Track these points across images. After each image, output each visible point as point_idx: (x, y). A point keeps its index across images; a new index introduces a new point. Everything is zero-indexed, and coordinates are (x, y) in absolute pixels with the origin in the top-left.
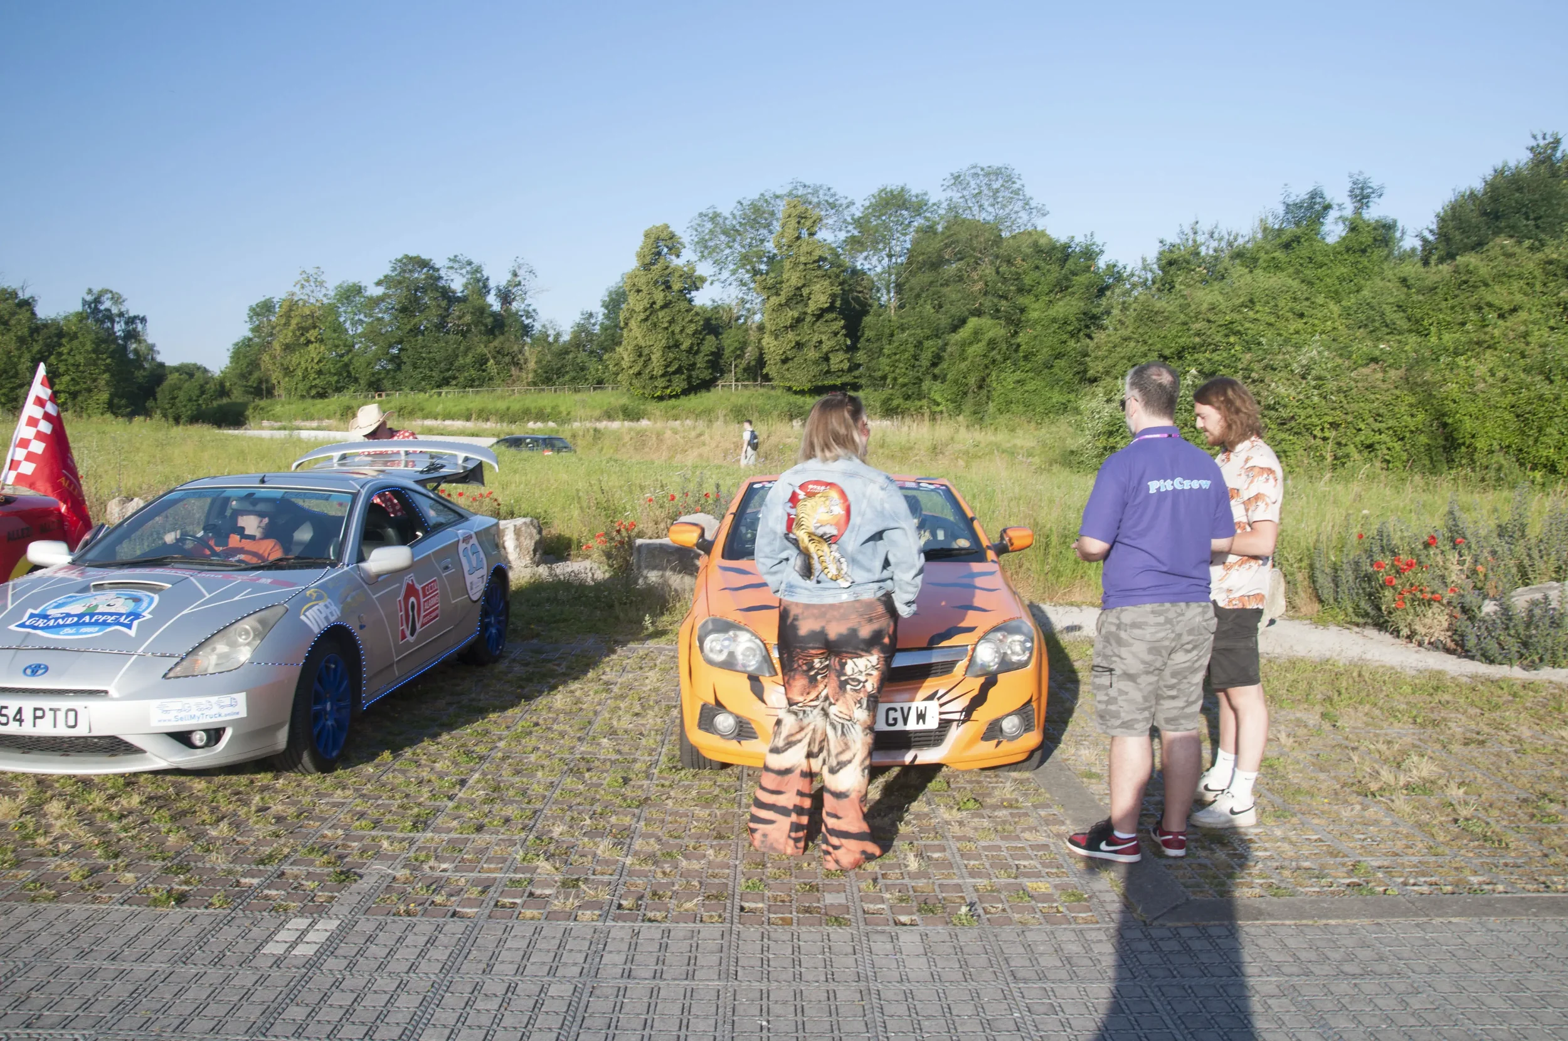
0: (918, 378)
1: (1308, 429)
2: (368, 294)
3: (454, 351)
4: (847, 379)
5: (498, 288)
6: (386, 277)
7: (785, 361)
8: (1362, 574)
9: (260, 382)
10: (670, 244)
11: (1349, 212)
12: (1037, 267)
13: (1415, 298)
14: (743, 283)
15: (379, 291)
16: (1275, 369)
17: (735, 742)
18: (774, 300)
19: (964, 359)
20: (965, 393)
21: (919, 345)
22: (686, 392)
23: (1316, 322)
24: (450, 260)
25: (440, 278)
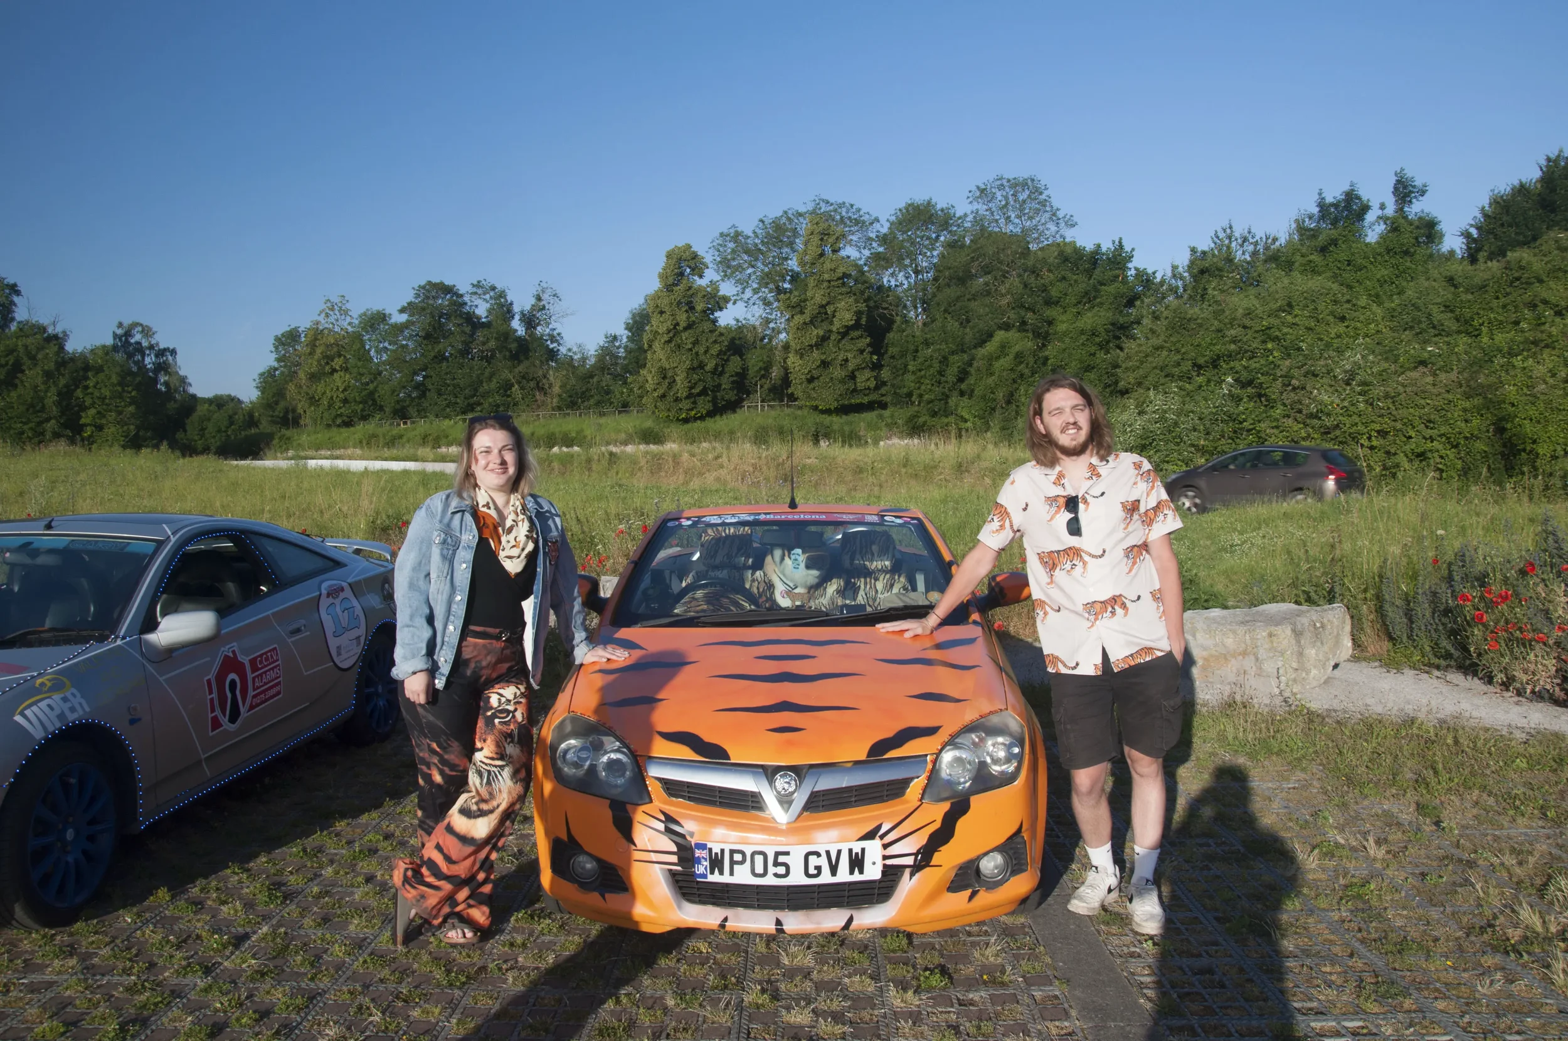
0: (943, 394)
1: (1353, 438)
2: (393, 321)
3: (478, 376)
4: (874, 397)
5: (522, 312)
6: (410, 304)
7: (811, 380)
8: (1442, 608)
9: (287, 411)
10: (692, 264)
11: (1390, 210)
12: (1064, 278)
13: (1464, 297)
14: (767, 303)
15: (403, 318)
16: (1317, 376)
17: (596, 895)
18: (799, 319)
19: (992, 374)
20: (994, 409)
21: (944, 360)
22: (711, 414)
23: (1359, 325)
24: (474, 286)
25: (466, 304)
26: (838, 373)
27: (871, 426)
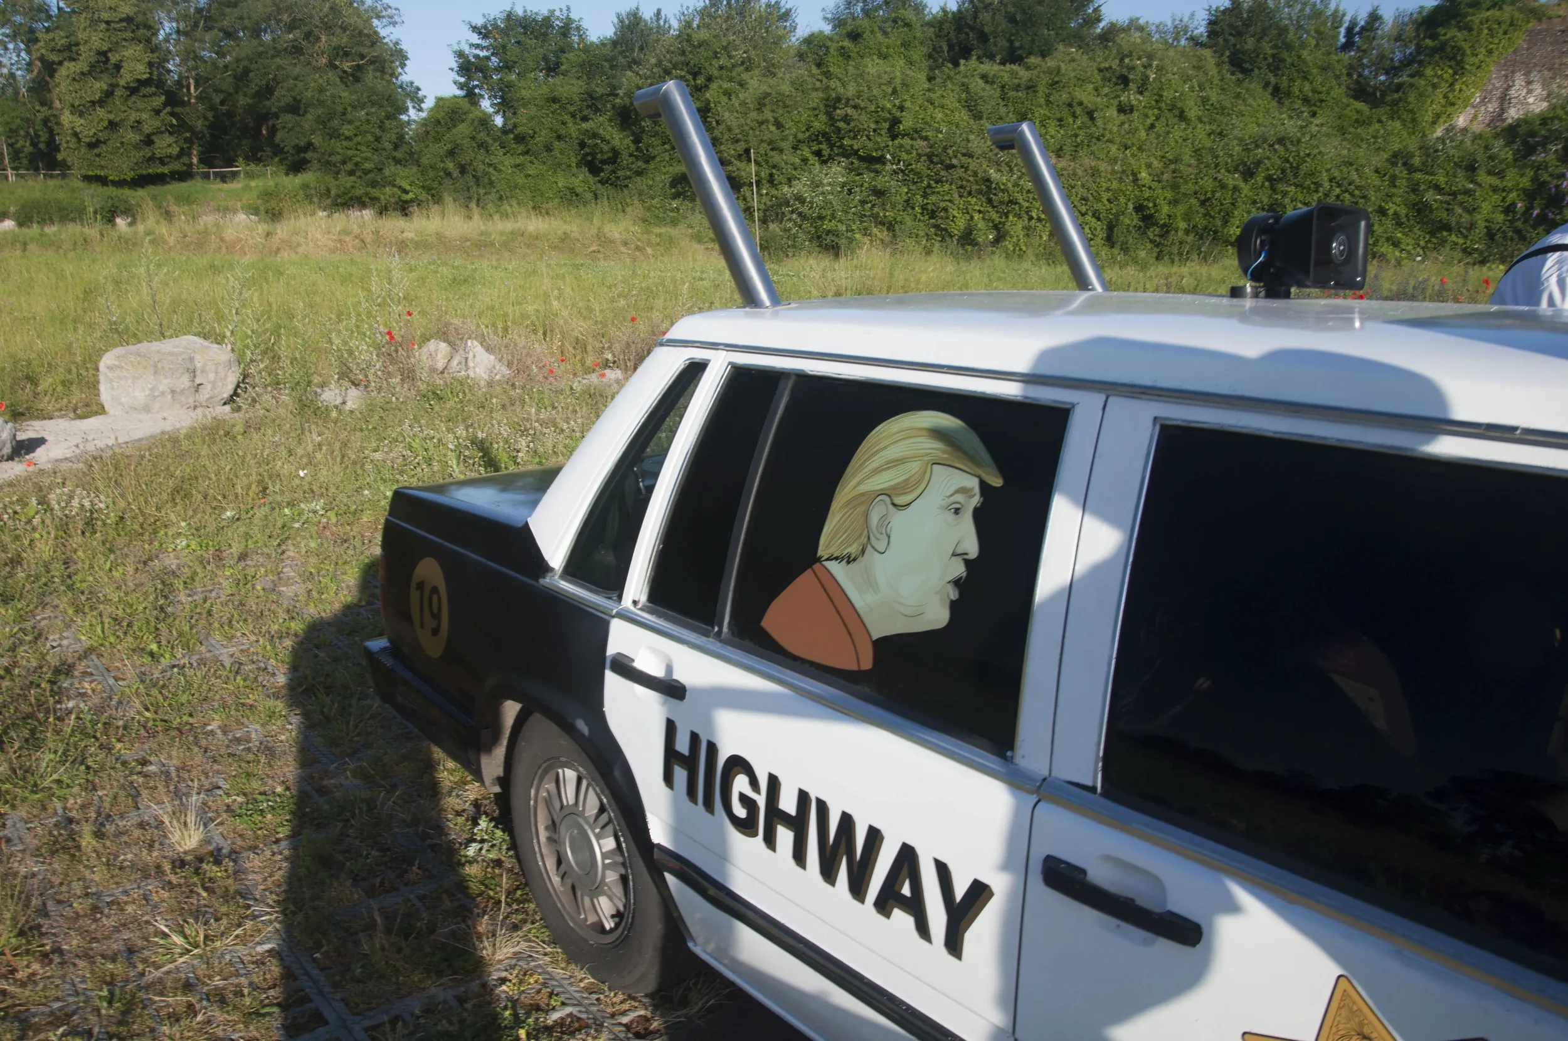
7: (92, 145)
26: (132, 137)
27: (185, 200)
